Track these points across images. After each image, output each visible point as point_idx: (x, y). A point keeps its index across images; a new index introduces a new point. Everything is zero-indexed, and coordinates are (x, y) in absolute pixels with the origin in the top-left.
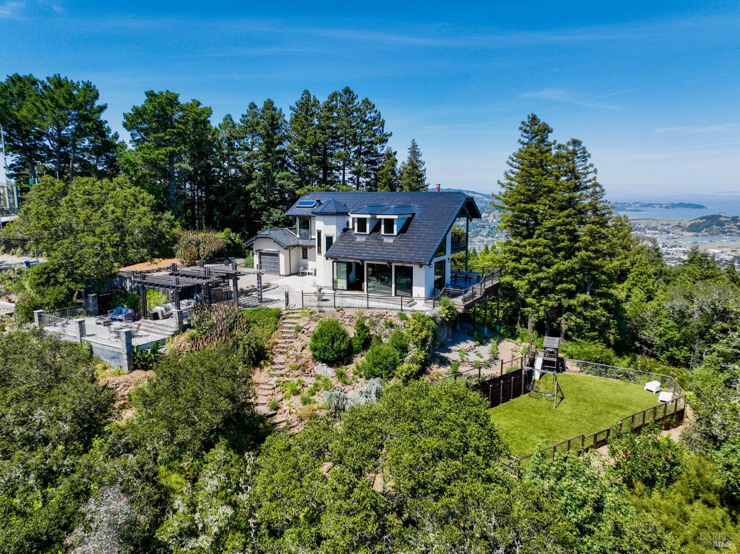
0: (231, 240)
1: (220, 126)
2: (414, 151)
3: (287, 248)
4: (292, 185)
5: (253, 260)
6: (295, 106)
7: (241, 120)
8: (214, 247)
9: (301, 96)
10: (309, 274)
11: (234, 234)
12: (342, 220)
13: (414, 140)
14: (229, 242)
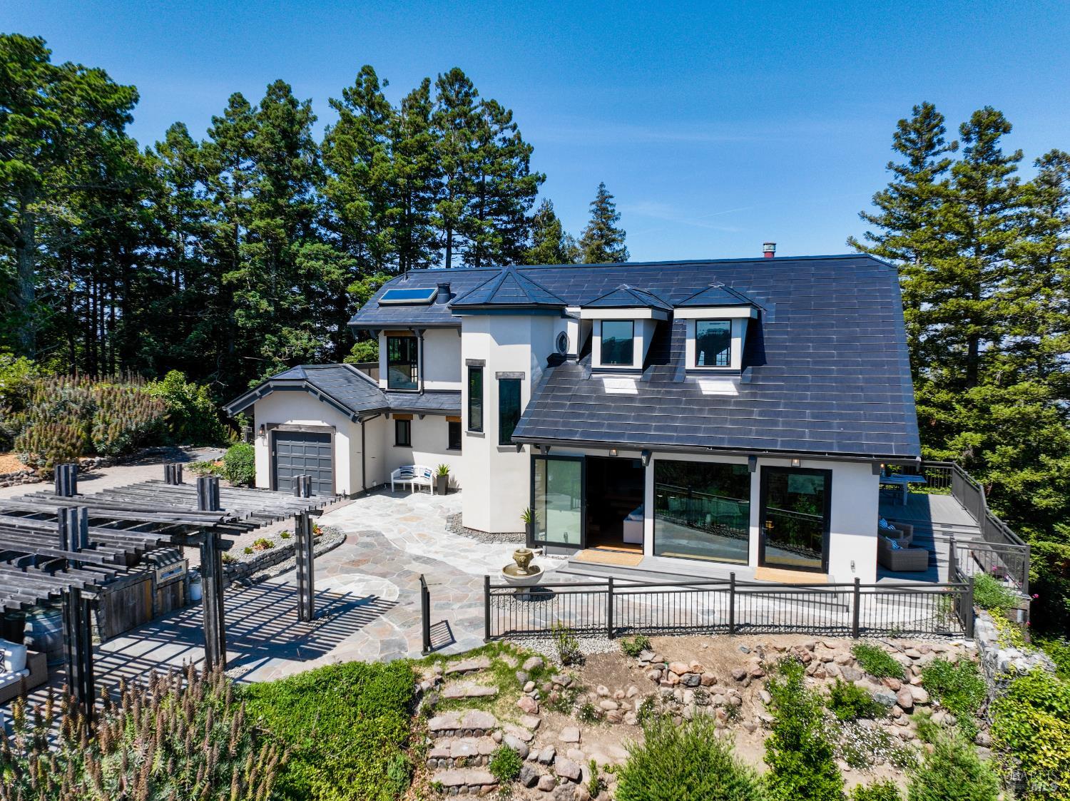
0: (185, 401)
1: (158, 146)
2: (603, 208)
3: (360, 417)
4: (336, 274)
5: (251, 453)
6: (343, 100)
7: (209, 130)
8: (137, 420)
9: (355, 77)
10: (416, 487)
11: (193, 386)
12: (547, 328)
13: (602, 185)
14: (179, 405)
